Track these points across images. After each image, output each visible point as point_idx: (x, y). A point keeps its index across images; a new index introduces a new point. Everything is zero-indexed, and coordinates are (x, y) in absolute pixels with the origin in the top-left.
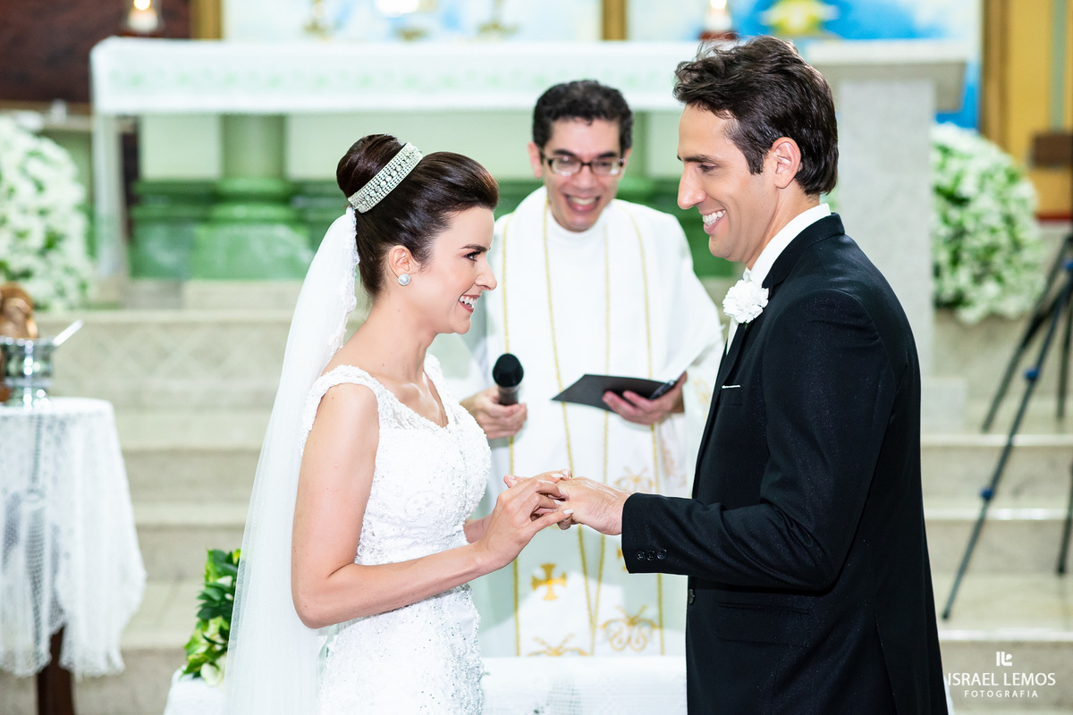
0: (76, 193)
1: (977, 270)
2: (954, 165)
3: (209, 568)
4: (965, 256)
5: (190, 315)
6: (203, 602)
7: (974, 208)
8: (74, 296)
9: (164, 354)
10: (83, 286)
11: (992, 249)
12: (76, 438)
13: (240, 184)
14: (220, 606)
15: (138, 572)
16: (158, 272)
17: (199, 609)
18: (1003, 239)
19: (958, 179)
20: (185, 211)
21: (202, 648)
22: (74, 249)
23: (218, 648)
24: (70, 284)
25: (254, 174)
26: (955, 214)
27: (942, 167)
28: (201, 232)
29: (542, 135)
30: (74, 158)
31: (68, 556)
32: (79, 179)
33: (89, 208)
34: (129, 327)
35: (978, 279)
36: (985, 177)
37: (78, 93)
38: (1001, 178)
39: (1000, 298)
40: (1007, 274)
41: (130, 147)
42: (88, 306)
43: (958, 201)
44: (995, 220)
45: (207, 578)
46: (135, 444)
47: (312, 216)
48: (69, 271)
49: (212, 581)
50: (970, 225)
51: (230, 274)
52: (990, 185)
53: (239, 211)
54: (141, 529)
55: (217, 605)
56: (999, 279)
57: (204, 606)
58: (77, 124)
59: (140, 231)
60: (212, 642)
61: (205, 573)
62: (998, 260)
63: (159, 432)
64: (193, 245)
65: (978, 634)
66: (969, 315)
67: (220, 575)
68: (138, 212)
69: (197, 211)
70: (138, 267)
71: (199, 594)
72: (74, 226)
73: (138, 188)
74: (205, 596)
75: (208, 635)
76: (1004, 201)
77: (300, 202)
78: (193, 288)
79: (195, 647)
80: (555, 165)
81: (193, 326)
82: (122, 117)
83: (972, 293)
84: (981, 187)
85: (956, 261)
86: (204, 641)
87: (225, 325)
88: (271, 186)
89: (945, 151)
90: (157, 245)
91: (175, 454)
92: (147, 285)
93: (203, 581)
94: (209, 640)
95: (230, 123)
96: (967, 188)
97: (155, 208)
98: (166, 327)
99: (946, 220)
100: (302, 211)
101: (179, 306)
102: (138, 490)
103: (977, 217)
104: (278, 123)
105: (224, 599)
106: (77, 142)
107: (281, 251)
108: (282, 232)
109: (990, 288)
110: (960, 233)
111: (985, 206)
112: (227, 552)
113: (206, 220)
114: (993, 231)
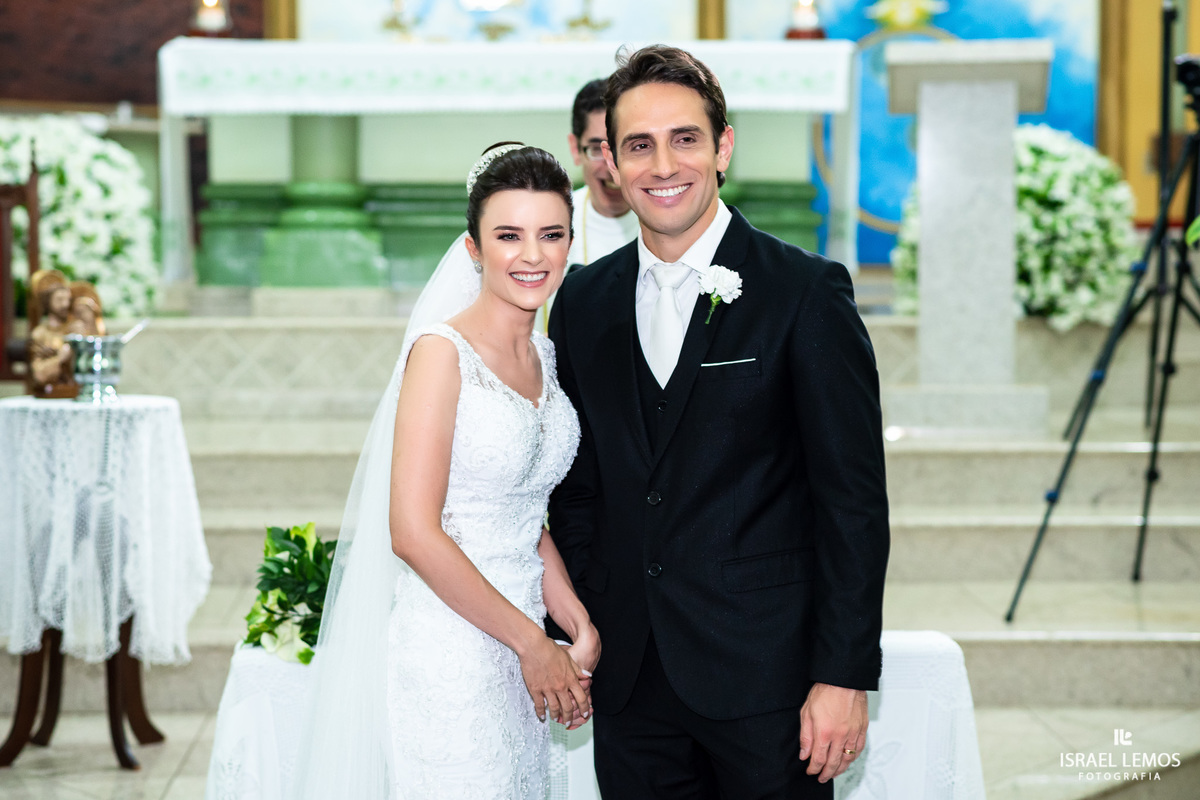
0: (142, 197)
1: (1070, 276)
2: (1047, 167)
3: (268, 544)
4: (1058, 261)
5: (259, 322)
6: (262, 574)
7: (1066, 212)
8: (140, 302)
9: (232, 362)
10: (150, 293)
11: (1086, 254)
12: (144, 432)
13: (310, 188)
14: (279, 578)
15: (205, 567)
16: (227, 279)
17: (260, 581)
18: (1097, 244)
19: (1050, 183)
20: (254, 216)
21: (262, 618)
22: (140, 255)
23: (277, 617)
24: (136, 289)
25: (325, 179)
26: (1047, 218)
27: (1034, 170)
28: (271, 237)
29: (579, 126)
30: (140, 161)
31: (136, 546)
32: (145, 183)
33: (155, 212)
34: (198, 333)
35: (1070, 286)
36: (1079, 179)
37: (144, 93)
38: (1096, 182)
39: (1093, 304)
40: (1102, 281)
41: (198, 149)
42: (154, 313)
43: (1052, 205)
44: (1089, 226)
45: (266, 553)
46: (203, 450)
47: (385, 221)
48: (134, 276)
49: (270, 556)
50: (1062, 230)
51: (301, 281)
52: (1084, 189)
53: (311, 215)
54: (209, 533)
55: (275, 577)
56: (1093, 286)
57: (265, 579)
58: (144, 125)
59: (207, 236)
60: (271, 612)
61: (265, 548)
62: (1092, 265)
63: (227, 439)
64: (262, 251)
65: (1040, 635)
66: (1062, 323)
67: (278, 551)
68: (206, 217)
69: (267, 217)
70: (206, 274)
71: (260, 567)
72: (141, 231)
73: (207, 192)
74: (265, 570)
75: (267, 606)
76: (1098, 205)
77: (373, 206)
78: (262, 295)
79: (256, 617)
80: (589, 152)
81: (262, 332)
82: (190, 119)
83: (1065, 301)
84: (1075, 191)
85: (1047, 266)
86: (264, 612)
87: (294, 332)
88: (344, 190)
89: (1038, 152)
90: (225, 251)
91: (242, 459)
92: (215, 292)
93: (262, 555)
94: (268, 610)
95: (300, 125)
96: (1060, 192)
97: (224, 213)
98: (234, 333)
99: (1037, 224)
100: (376, 214)
101: (248, 313)
102: (205, 495)
103: (1069, 222)
104: (350, 125)
105: (281, 571)
106: (145, 144)
107: (353, 257)
108: (354, 236)
109: (1084, 295)
110: (1054, 238)
111: (1079, 211)
112: (285, 528)
113: (275, 225)
114: (1086, 235)
